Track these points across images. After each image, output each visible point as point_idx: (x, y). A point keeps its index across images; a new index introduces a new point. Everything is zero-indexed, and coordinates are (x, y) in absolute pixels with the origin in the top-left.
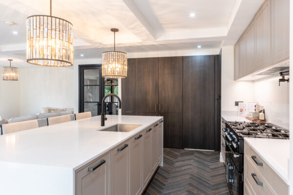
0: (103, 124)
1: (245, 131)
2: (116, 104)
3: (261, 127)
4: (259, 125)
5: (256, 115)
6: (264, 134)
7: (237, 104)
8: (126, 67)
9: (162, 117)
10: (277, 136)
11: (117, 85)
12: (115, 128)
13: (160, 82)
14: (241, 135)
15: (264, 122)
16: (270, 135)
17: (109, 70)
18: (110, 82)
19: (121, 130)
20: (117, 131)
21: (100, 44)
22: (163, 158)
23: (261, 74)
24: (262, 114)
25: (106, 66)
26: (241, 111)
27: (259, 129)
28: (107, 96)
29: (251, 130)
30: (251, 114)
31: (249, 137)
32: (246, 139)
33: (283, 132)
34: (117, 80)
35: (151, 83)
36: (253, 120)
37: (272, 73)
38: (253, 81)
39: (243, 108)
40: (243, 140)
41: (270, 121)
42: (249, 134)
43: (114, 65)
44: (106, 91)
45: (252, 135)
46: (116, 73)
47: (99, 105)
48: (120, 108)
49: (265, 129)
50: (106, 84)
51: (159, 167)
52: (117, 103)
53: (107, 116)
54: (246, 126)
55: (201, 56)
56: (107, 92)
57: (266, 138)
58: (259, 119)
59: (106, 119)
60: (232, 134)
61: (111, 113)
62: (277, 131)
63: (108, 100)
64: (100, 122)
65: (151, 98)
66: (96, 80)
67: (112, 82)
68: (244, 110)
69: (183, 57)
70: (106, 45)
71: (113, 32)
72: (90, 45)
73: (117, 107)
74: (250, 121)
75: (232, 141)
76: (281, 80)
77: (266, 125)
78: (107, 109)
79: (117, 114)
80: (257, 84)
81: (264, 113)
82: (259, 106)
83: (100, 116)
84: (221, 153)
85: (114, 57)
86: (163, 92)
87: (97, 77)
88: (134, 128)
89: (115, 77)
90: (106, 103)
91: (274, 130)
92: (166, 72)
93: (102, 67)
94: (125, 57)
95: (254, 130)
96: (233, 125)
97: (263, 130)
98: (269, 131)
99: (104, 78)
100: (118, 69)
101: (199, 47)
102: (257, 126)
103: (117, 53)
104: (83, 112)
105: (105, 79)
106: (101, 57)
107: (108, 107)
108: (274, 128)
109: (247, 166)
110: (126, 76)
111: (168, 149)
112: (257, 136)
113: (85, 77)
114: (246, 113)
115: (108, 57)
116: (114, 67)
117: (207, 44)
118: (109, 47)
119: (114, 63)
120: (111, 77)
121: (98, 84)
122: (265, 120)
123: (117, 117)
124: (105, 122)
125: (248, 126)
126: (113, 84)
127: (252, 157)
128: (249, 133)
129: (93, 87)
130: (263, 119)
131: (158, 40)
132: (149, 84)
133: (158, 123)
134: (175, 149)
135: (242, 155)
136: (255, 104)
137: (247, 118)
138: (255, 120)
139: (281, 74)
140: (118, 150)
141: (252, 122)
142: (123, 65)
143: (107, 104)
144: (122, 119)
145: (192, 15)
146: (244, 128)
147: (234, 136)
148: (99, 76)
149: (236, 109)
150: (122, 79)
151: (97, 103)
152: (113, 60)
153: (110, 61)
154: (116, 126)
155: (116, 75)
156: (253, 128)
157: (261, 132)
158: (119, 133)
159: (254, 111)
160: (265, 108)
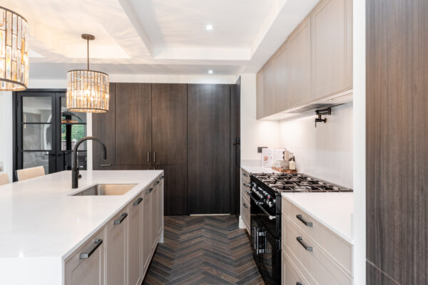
0: (75, 185)
3: (295, 179)
5: (286, 164)
7: (260, 150)
8: (107, 96)
9: (162, 171)
10: (317, 189)
12: (95, 191)
13: (154, 119)
14: (278, 190)
15: (295, 172)
19: (104, 193)
20: (96, 194)
21: (61, 56)
24: (292, 162)
25: (74, 94)
26: (266, 159)
30: (279, 163)
33: (321, 183)
35: (140, 121)
36: (282, 171)
37: (306, 111)
40: (281, 196)
41: (301, 171)
42: (284, 189)
43: (88, 92)
49: (300, 181)
51: (158, 244)
54: (278, 179)
55: (213, 85)
58: (289, 170)
59: (80, 176)
62: (313, 182)
65: (140, 142)
68: (269, 158)
69: (187, 84)
70: (71, 59)
71: (86, 41)
72: (43, 57)
74: (278, 173)
76: (317, 120)
77: (299, 176)
80: (285, 125)
81: (294, 160)
82: (288, 152)
84: (240, 217)
85: (89, 80)
86: (159, 135)
92: (164, 105)
94: (107, 80)
100: (96, 99)
101: (211, 72)
102: (290, 178)
104: (22, 168)
106: (65, 77)
108: (309, 179)
110: (108, 109)
113: (25, 110)
114: (271, 163)
115: (78, 79)
116: (89, 95)
117: (221, 69)
118: (75, 62)
119: (89, 88)
122: (296, 170)
124: (79, 181)
127: (297, 217)
128: (284, 187)
130: (294, 169)
131: (156, 58)
132: (137, 123)
133: (158, 180)
135: (279, 216)
136: (284, 150)
137: (273, 168)
138: (285, 171)
139: (317, 112)
140: (115, 223)
141: (281, 173)
142: (103, 91)
145: (209, 27)
146: (276, 181)
149: (259, 157)
150: (93, 114)
152: (86, 84)
153: (82, 86)
154: (96, 187)
159: (282, 160)
160: (295, 155)
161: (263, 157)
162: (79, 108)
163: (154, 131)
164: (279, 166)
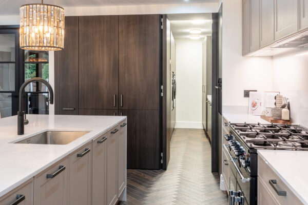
0: (21, 131)
1: (260, 138)
2: (46, 94)
4: (280, 129)
5: (277, 113)
6: (290, 144)
7: (247, 94)
8: (63, 32)
9: (125, 117)
11: (47, 62)
12: (44, 138)
13: (122, 56)
14: (253, 146)
15: (289, 124)
16: (298, 144)
17: (33, 35)
18: (34, 56)
19: (54, 142)
20: (46, 143)
22: (126, 186)
23: (284, 46)
24: (285, 110)
25: (27, 30)
26: (254, 105)
27: (281, 136)
28: (29, 82)
29: (268, 137)
30: (270, 110)
31: (266, 149)
32: (262, 152)
34: (47, 53)
35: (106, 59)
36: (272, 121)
38: (272, 57)
39: (256, 101)
40: (257, 154)
41: (298, 122)
42: (265, 145)
43: (41, 28)
44: (27, 71)
45: (269, 145)
46: (45, 41)
47: (15, 96)
48: (52, 103)
49: (291, 135)
50: (27, 60)
51: (119, 203)
52: (48, 93)
53: (29, 117)
54: (261, 131)
56: (29, 74)
57: (292, 149)
58: (281, 119)
59: (27, 123)
60: (238, 143)
61: (36, 111)
63: (31, 88)
64: (15, 128)
65: (105, 84)
66: (9, 54)
67: (37, 57)
68: (258, 104)
73: (47, 99)
74: (266, 123)
75: (238, 156)
77: (292, 128)
78: (29, 103)
79: (47, 112)
80: (279, 62)
81: (289, 108)
82: (281, 97)
83: (16, 117)
84: (221, 175)
85: (42, 14)
86: (126, 75)
87: (12, 48)
88: (76, 137)
89: (43, 49)
90: (27, 93)
91: (304, 136)
92: (132, 40)
93: (20, 30)
94: (62, 14)
95: (273, 137)
96: (241, 130)
97: (288, 137)
98: (296, 138)
99: (24, 50)
100: (48, 35)
102: (278, 131)
103: (46, 6)
105: (25, 52)
106: (18, 12)
107: (30, 100)
108: (303, 133)
109: (263, 196)
111: (135, 172)
112: (278, 146)
114: (261, 110)
115: (31, 13)
116: (41, 31)
119: (42, 24)
120: (36, 49)
121: (13, 59)
122: (290, 121)
123: (47, 119)
124: (26, 127)
125: (265, 131)
126: (40, 60)
127: (270, 182)
128: (265, 142)
129: (4, 64)
130: (288, 119)
132: (102, 61)
133: (118, 128)
134: (147, 171)
135: (254, 179)
136: (275, 94)
137: (263, 117)
138: (276, 121)
140: (48, 177)
141: (270, 123)
142: (58, 27)
143: (29, 94)
144: (56, 121)
146: (258, 134)
147: (241, 147)
148: (14, 46)
149: (246, 102)
150: (55, 52)
151: (10, 94)
152: (38, 18)
153: (35, 21)
154: (45, 134)
155: (45, 45)
156: (271, 133)
157: (284, 140)
158: (50, 147)
159: (274, 106)
160: (290, 101)
161: (250, 104)
162: (32, 46)
163: (121, 70)
164: (269, 115)
